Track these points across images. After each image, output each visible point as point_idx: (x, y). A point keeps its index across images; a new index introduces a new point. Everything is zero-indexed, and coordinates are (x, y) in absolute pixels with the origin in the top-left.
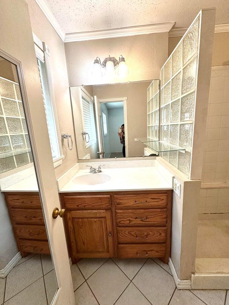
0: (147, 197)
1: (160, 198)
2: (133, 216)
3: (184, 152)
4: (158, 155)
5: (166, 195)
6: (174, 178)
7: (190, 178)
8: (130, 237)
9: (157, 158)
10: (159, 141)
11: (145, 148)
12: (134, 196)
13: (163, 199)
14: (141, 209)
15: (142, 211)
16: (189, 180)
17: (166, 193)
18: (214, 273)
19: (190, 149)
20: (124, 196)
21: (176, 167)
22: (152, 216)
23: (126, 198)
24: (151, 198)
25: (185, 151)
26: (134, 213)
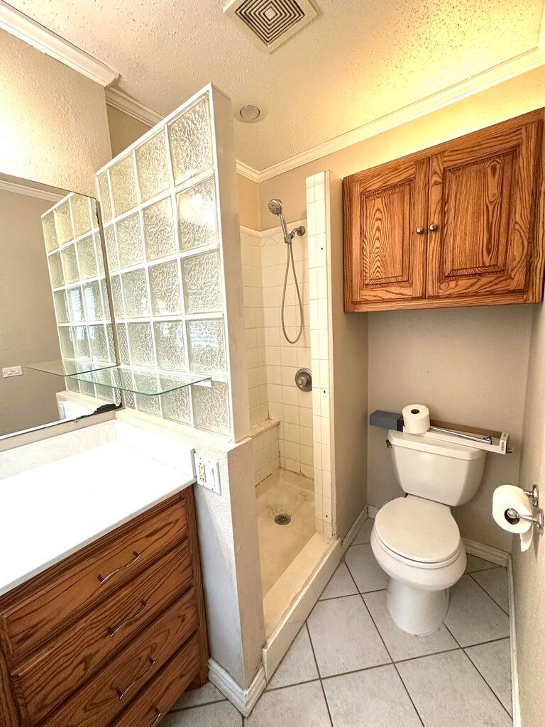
0: (135, 539)
1: (170, 520)
2: (95, 635)
3: (208, 384)
4: (121, 406)
5: (182, 503)
6: (194, 451)
7: (233, 441)
8: (95, 717)
9: (118, 413)
10: (119, 367)
11: (58, 394)
12: (92, 561)
13: (178, 520)
14: (120, 588)
15: (124, 593)
16: (233, 445)
17: (181, 499)
18: (289, 609)
19: (223, 374)
20: (50, 587)
21: (188, 424)
22: (156, 588)
23: (58, 591)
24: (148, 536)
25: (212, 382)
26: (100, 618)
